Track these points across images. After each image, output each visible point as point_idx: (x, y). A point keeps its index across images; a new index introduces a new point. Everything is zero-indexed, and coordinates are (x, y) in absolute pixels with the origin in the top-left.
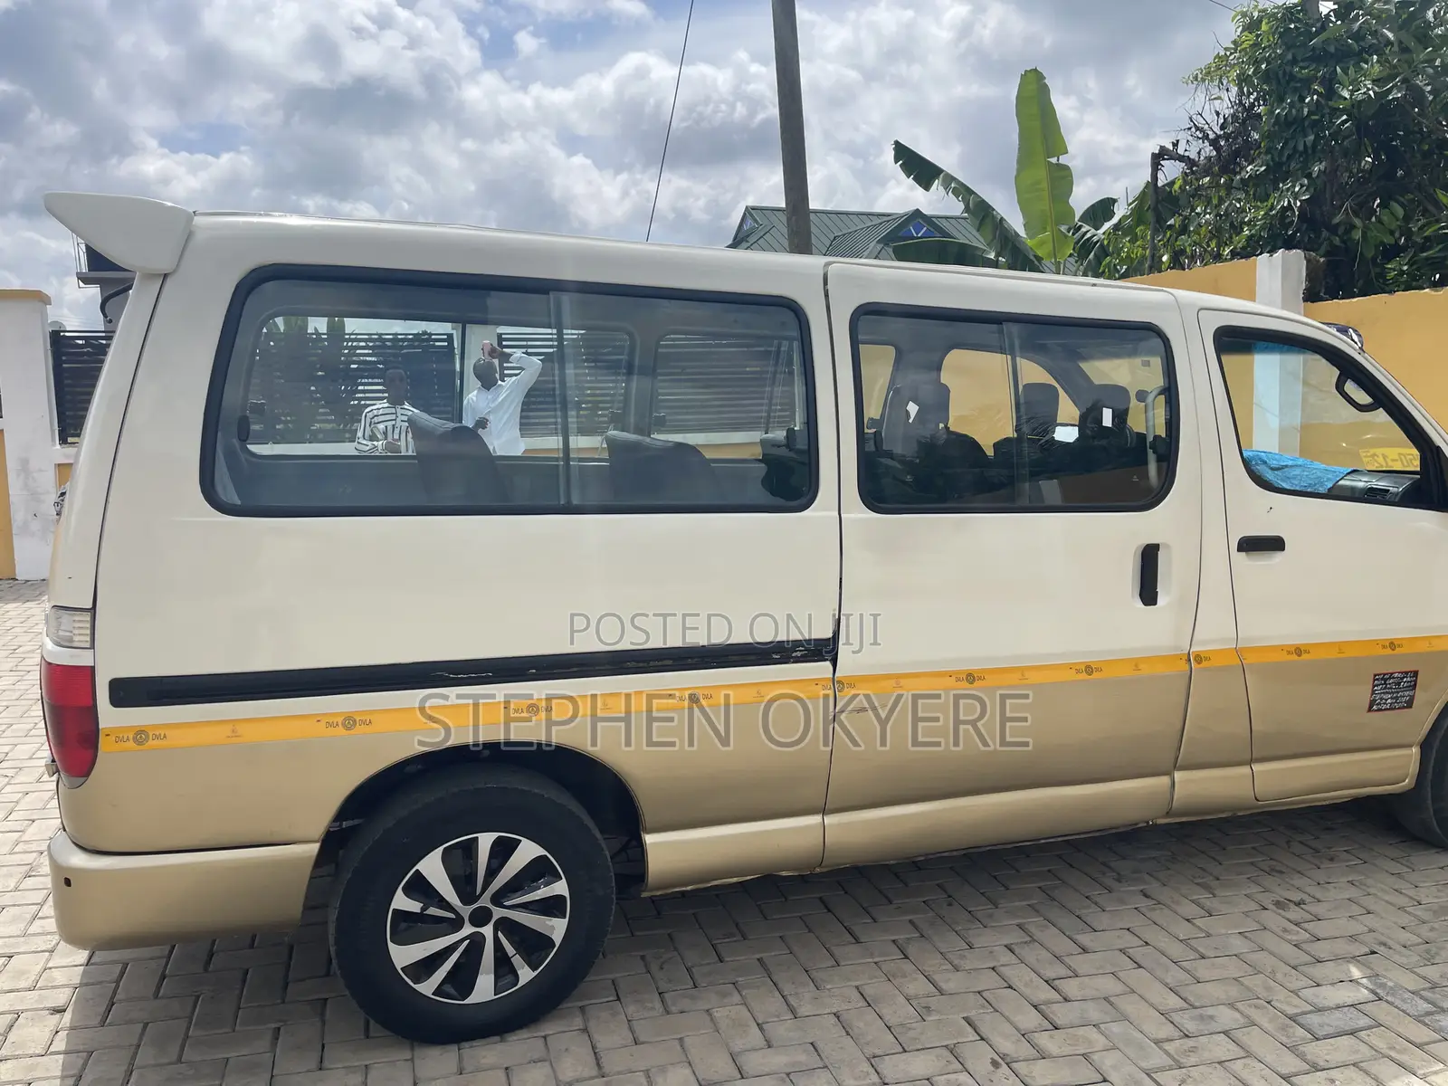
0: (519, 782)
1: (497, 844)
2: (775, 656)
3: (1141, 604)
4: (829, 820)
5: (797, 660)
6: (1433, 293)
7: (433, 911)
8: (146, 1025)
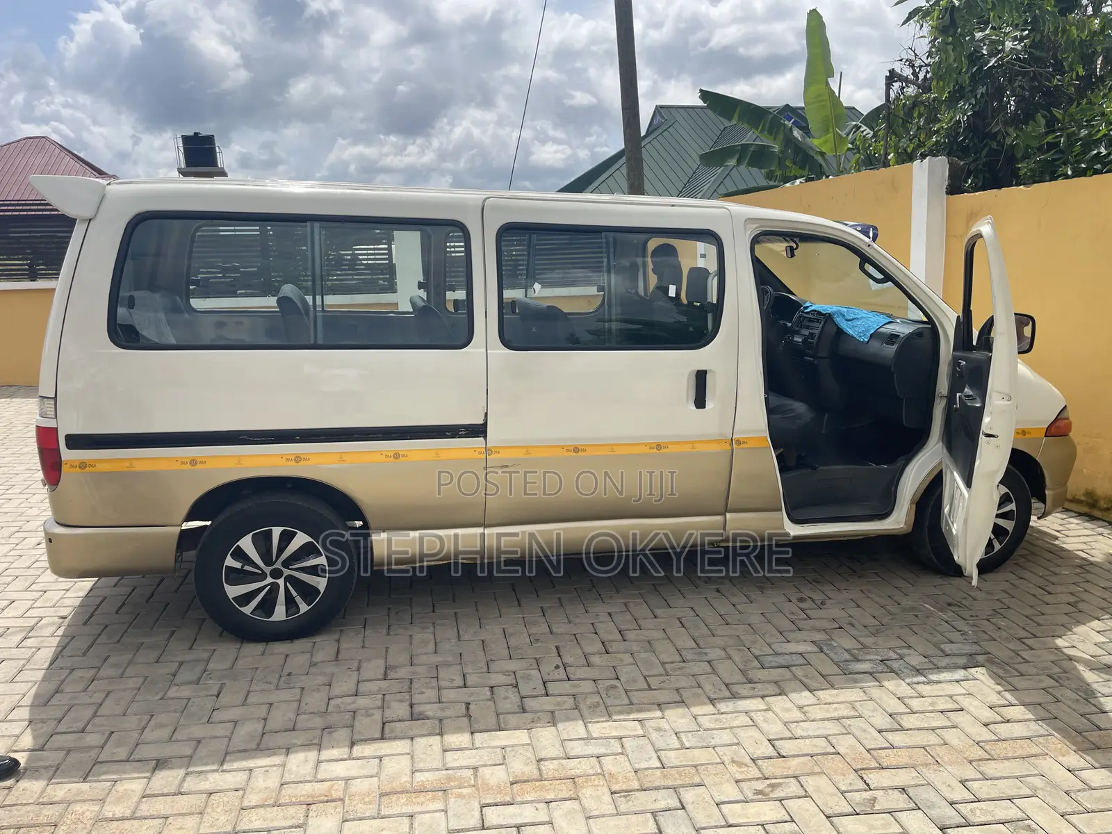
0: (298, 501)
1: (283, 534)
2: (448, 434)
3: (693, 407)
4: (487, 531)
5: (461, 437)
6: (1025, 189)
7: (247, 568)
8: (106, 626)
